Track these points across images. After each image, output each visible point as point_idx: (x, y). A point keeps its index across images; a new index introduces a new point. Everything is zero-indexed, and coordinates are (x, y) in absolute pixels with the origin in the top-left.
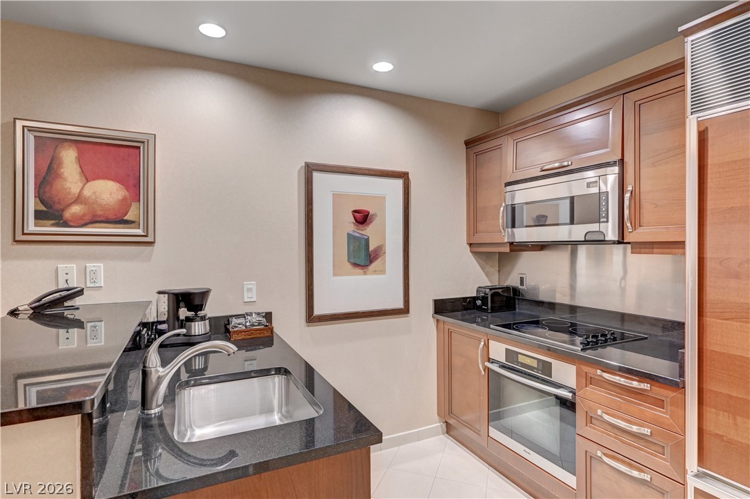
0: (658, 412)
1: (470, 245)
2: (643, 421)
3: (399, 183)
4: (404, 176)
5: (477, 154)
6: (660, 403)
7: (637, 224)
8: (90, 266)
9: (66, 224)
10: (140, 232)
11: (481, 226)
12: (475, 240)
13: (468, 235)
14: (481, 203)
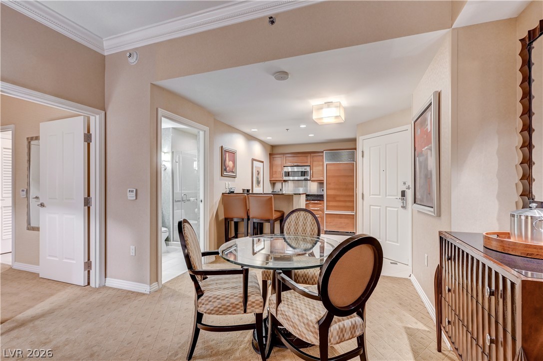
0: (320, 205)
1: (270, 181)
2: (318, 207)
3: (262, 164)
4: (263, 162)
5: (273, 158)
6: (320, 204)
7: (313, 177)
8: (230, 183)
9: (226, 172)
10: (235, 174)
11: (274, 176)
12: (273, 179)
13: (270, 178)
14: (274, 170)
